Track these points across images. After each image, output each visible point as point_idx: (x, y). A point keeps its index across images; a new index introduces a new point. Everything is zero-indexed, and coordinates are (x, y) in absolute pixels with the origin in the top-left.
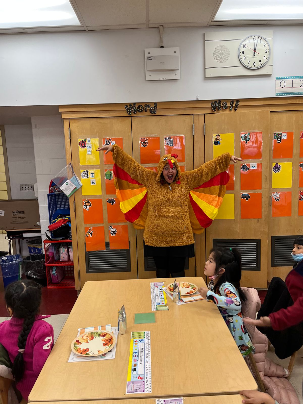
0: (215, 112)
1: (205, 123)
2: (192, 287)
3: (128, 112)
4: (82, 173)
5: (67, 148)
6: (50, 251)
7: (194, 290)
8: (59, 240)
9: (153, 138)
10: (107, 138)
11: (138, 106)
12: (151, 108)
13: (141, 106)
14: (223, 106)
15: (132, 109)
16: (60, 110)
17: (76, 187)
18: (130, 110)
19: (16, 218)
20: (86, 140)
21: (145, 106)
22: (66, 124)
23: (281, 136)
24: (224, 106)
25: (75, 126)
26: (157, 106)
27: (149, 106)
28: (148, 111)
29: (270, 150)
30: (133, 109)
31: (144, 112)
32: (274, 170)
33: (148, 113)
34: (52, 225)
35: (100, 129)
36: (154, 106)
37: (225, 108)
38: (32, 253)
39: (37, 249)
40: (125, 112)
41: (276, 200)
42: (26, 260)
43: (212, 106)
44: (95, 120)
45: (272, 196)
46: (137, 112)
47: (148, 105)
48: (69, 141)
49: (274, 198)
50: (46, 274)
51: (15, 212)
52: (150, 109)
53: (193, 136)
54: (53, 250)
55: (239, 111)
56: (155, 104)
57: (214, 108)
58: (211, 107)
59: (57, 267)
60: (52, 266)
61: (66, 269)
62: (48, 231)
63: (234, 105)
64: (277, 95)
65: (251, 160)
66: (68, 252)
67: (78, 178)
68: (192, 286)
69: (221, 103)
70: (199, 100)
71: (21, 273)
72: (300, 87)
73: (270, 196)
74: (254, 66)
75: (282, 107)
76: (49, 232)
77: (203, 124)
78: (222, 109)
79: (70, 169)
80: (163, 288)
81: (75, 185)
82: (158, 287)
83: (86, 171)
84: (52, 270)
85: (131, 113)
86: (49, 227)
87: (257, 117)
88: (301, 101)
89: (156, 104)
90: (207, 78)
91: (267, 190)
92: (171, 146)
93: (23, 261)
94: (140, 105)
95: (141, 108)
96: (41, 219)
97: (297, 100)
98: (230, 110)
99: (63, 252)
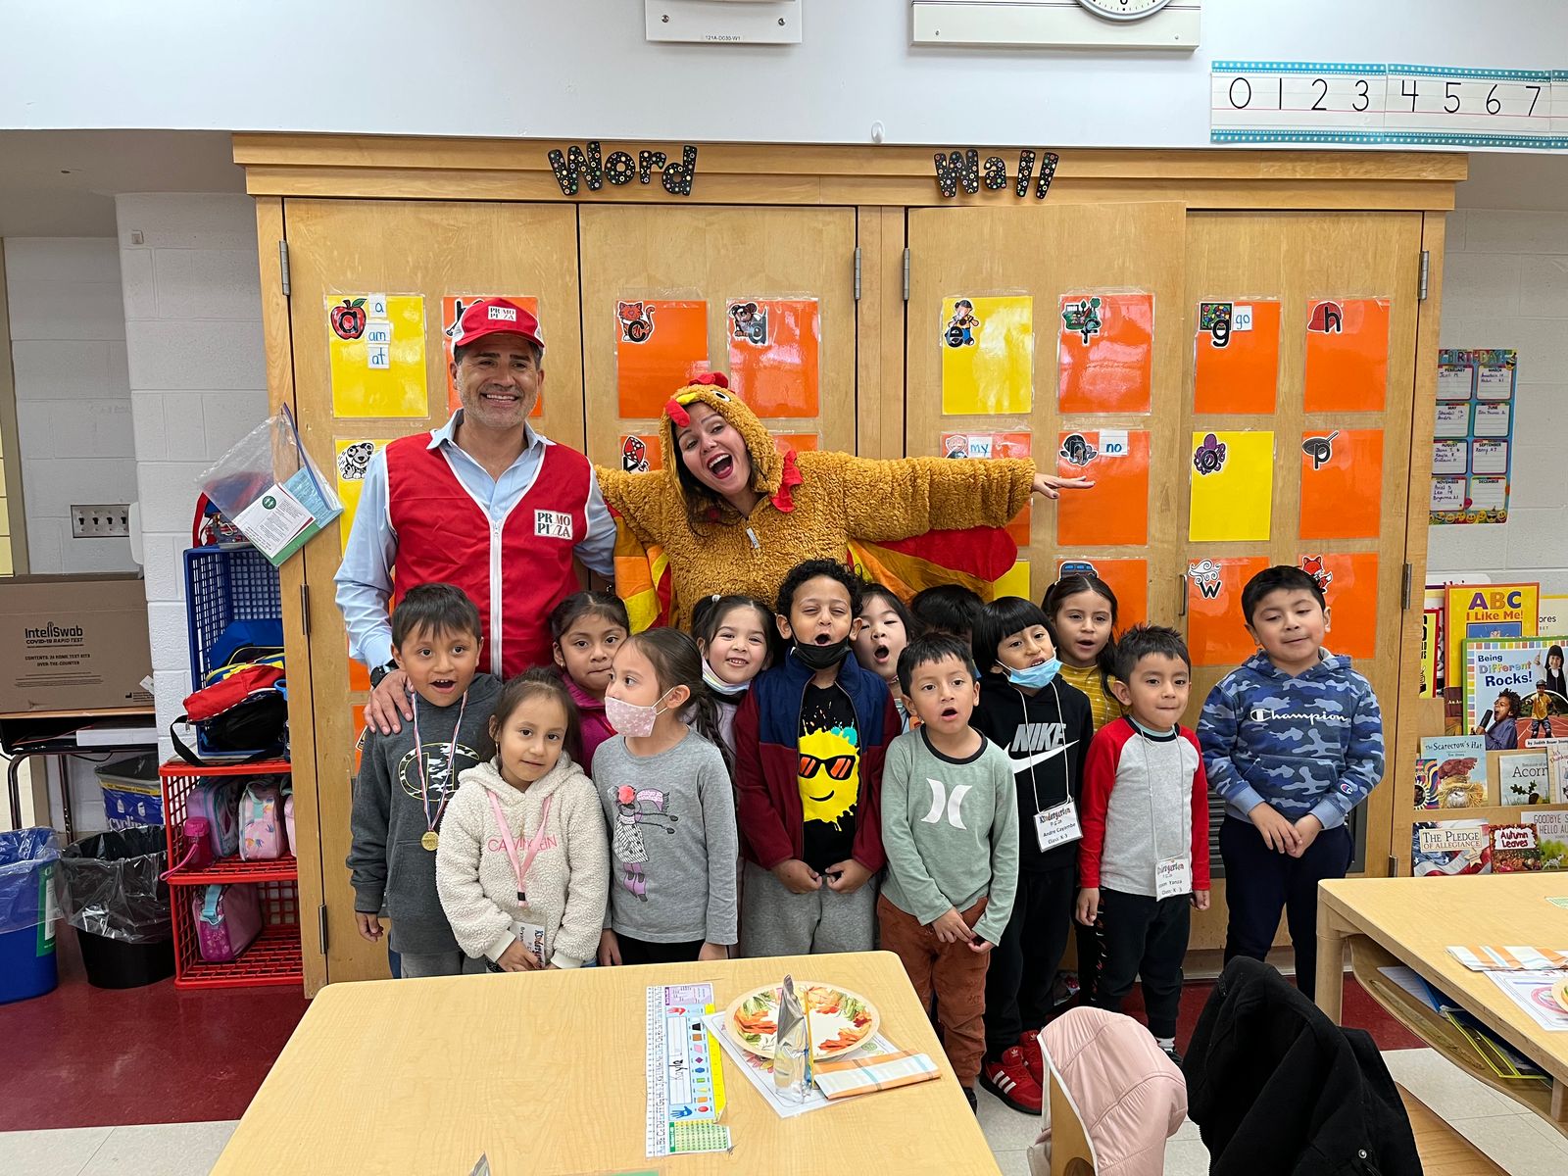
0: (954, 201)
1: (906, 246)
2: (849, 1009)
3: (565, 183)
4: (344, 454)
5: (274, 333)
6: (191, 816)
7: (859, 1023)
8: (237, 762)
9: (678, 303)
10: (464, 299)
11: (610, 157)
12: (668, 169)
13: (623, 159)
14: (988, 173)
15: (584, 169)
16: (241, 156)
17: (311, 519)
18: (572, 174)
19: (41, 661)
20: (362, 301)
21: (642, 159)
22: (268, 221)
23: (1227, 317)
24: (992, 174)
25: (310, 233)
26: (694, 160)
27: (661, 158)
28: (657, 181)
29: (1185, 374)
30: (588, 167)
31: (636, 185)
32: (1197, 464)
33: (654, 192)
34: (205, 695)
35: (431, 254)
36: (684, 161)
37: (996, 184)
38: (122, 817)
39: (140, 800)
40: (551, 178)
41: (1206, 595)
42: (75, 855)
43: (941, 171)
44: (408, 210)
45: (1188, 577)
46: (606, 184)
47: (655, 155)
48: (280, 301)
49: (1196, 582)
50: (171, 920)
51: (37, 631)
52: (664, 173)
53: (856, 301)
54: (207, 809)
55: (1055, 198)
56: (685, 151)
57: (949, 182)
58: (937, 178)
59: (226, 888)
60: (202, 885)
61: (274, 894)
62: (181, 720)
63: (1035, 173)
64: (1215, 138)
65: (1102, 414)
66: (281, 817)
67: (321, 476)
68: (850, 1002)
69: (977, 162)
70: (883, 142)
71: (49, 920)
72: (1314, 109)
73: (1181, 576)
74: (1124, 6)
75: (1234, 193)
76: (187, 728)
77: (901, 254)
78: (984, 190)
79: (287, 433)
80: (705, 1019)
81: (308, 509)
82: (683, 1010)
83: (363, 446)
84: (204, 903)
85: (574, 188)
86: (186, 703)
87: (1133, 230)
88: (1312, 170)
89: (690, 150)
90: (919, 48)
91: (1171, 547)
92: (760, 344)
93: (62, 863)
94: (620, 151)
95: (621, 167)
96: (154, 664)
97: (1299, 166)
98: (1018, 194)
99: (255, 820)
